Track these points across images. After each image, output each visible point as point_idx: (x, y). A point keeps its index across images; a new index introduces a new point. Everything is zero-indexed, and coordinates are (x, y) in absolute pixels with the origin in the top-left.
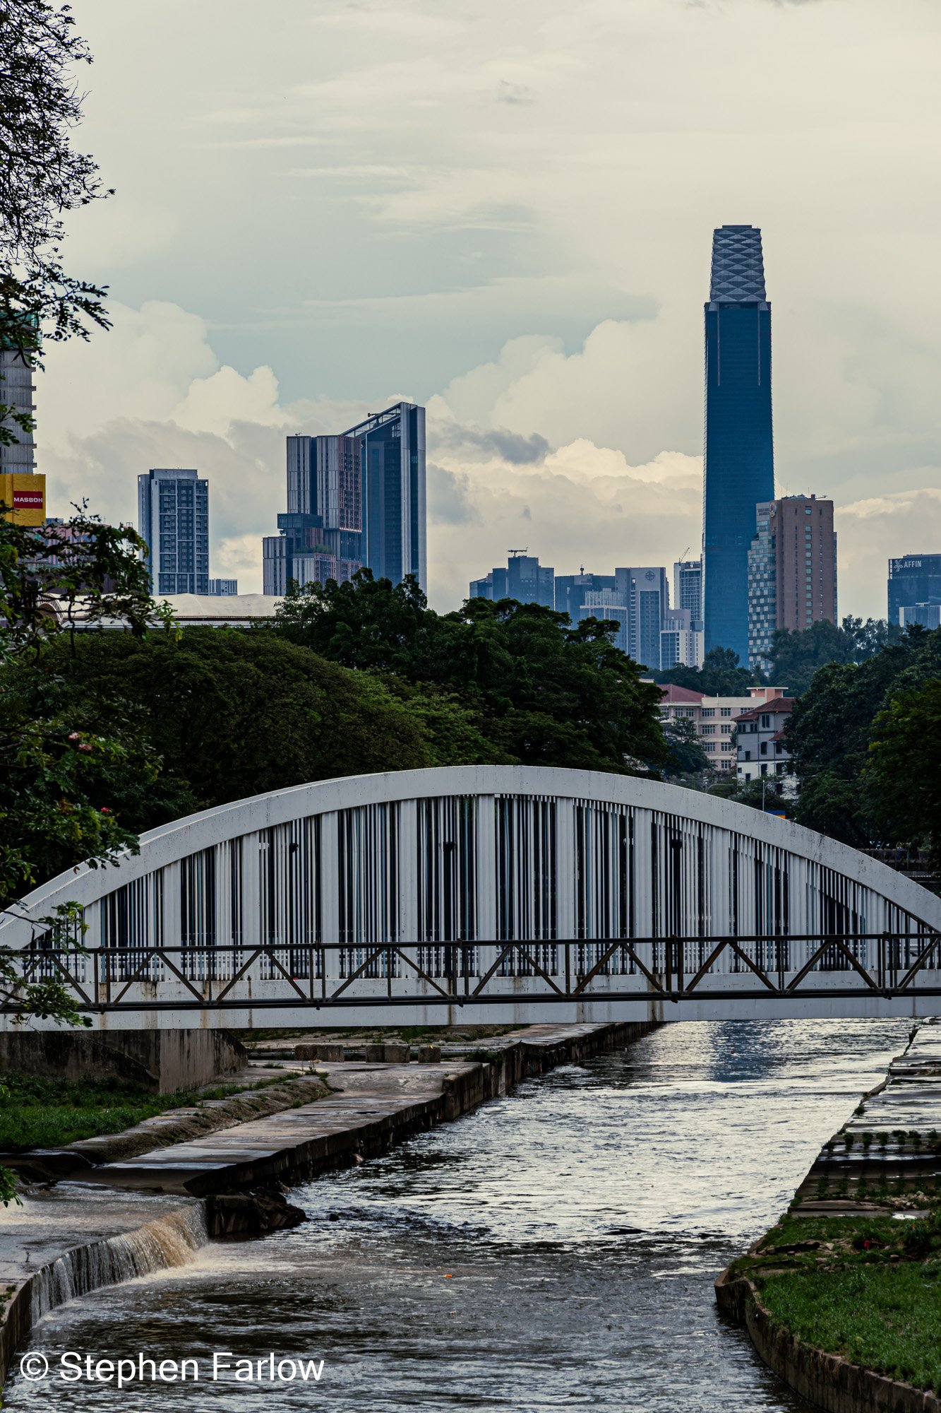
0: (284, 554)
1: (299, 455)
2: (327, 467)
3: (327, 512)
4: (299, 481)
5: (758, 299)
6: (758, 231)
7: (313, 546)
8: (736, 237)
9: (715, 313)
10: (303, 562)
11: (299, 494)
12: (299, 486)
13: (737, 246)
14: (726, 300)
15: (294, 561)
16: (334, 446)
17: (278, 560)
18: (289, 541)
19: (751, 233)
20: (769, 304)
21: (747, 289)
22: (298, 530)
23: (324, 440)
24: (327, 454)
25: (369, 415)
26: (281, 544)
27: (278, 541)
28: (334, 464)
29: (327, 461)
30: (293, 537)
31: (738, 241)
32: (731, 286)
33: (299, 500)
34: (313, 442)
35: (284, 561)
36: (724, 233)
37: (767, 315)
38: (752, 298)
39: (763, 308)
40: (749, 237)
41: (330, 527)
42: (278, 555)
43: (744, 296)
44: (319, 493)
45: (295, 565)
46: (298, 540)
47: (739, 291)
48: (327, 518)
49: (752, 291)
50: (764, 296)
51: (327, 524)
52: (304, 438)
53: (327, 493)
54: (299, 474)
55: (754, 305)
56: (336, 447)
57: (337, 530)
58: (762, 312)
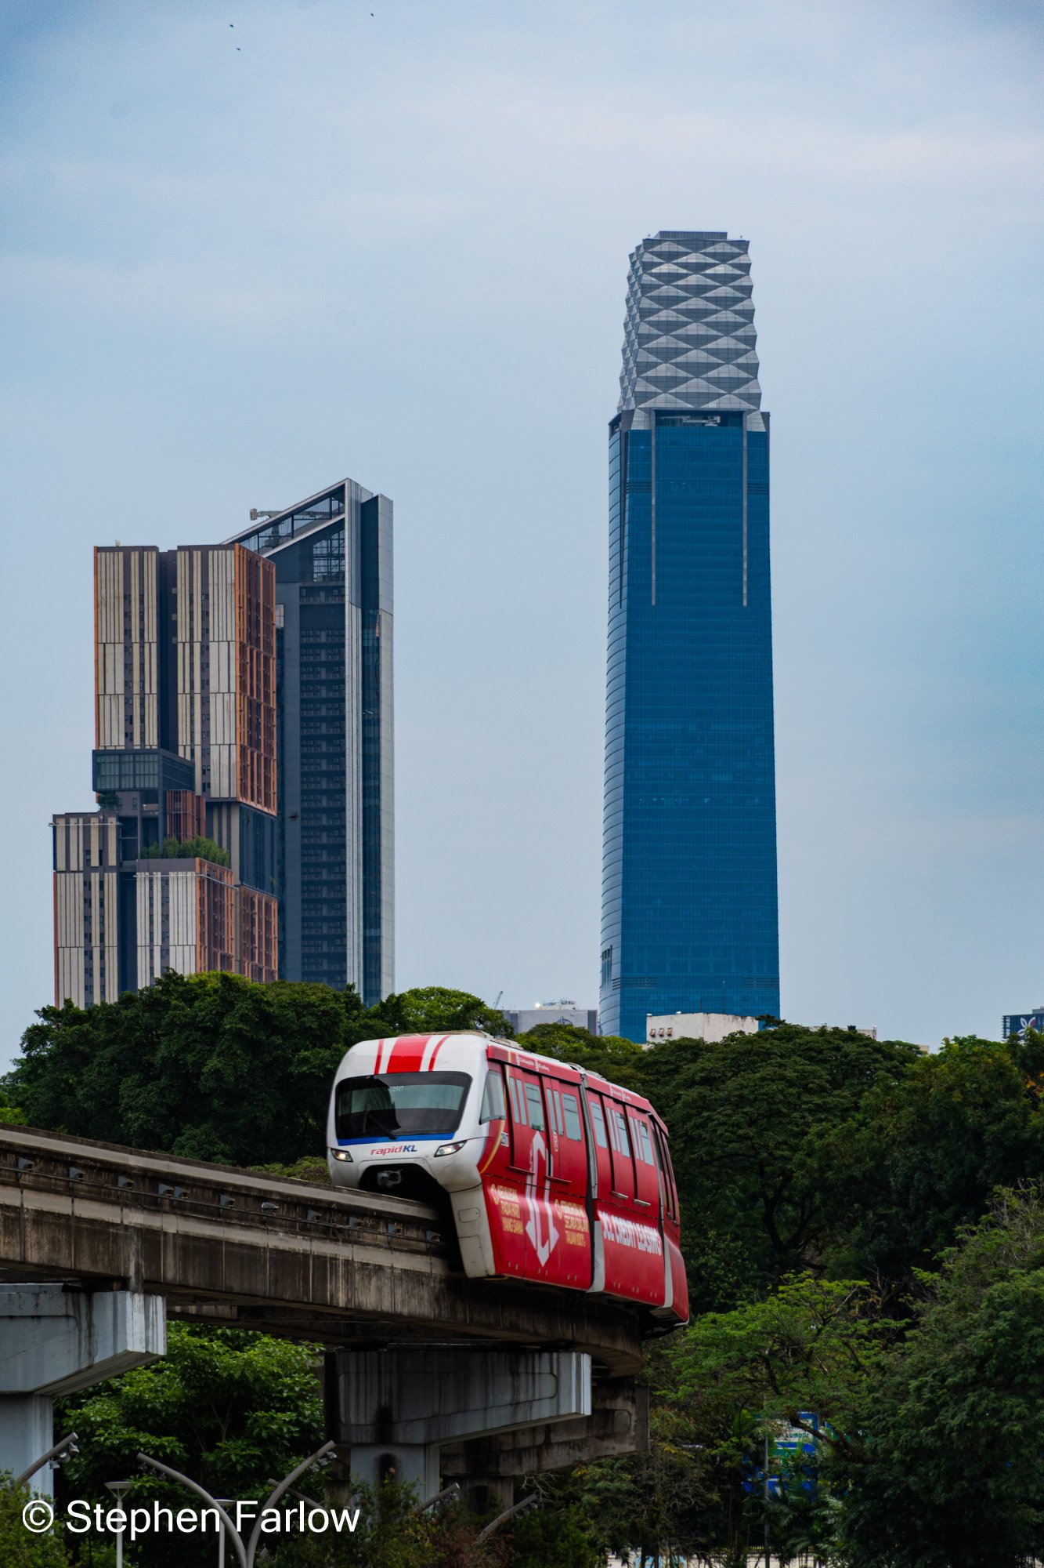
0: (112, 860)
1: (127, 598)
2: (205, 631)
3: (206, 753)
4: (128, 667)
5: (744, 405)
6: (743, 245)
7: (189, 841)
8: (693, 258)
9: (644, 435)
10: (165, 882)
11: (128, 704)
12: (128, 684)
13: (693, 279)
14: (670, 406)
15: (141, 877)
16: (226, 572)
17: (95, 878)
18: (126, 826)
19: (728, 249)
20: (766, 416)
21: (717, 382)
22: (148, 796)
23: (197, 556)
24: (205, 596)
25: (254, 514)
26: (103, 831)
27: (95, 823)
28: (226, 623)
29: (205, 614)
30: (137, 813)
31: (698, 268)
32: (682, 374)
33: (129, 720)
34: (166, 565)
35: (112, 879)
36: (665, 247)
37: (761, 441)
38: (729, 402)
39: (754, 424)
40: (723, 258)
41: (214, 793)
42: (95, 862)
43: (711, 397)
44: (182, 701)
45: (142, 890)
46: (150, 822)
47: (697, 385)
48: (206, 771)
49: (732, 384)
50: (755, 399)
51: (206, 786)
52: (142, 550)
53: (205, 702)
54: (128, 650)
55: (733, 418)
56: (232, 576)
57: (230, 804)
58: (751, 434)
